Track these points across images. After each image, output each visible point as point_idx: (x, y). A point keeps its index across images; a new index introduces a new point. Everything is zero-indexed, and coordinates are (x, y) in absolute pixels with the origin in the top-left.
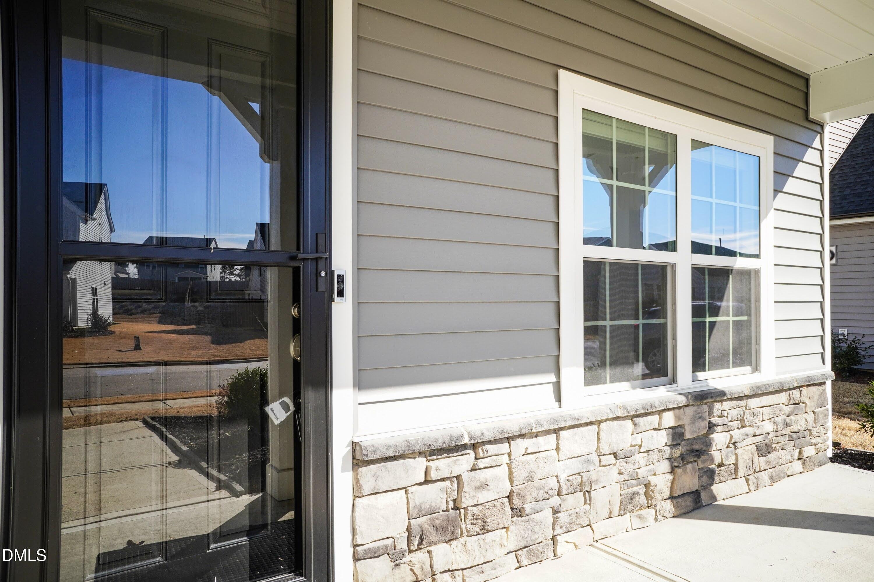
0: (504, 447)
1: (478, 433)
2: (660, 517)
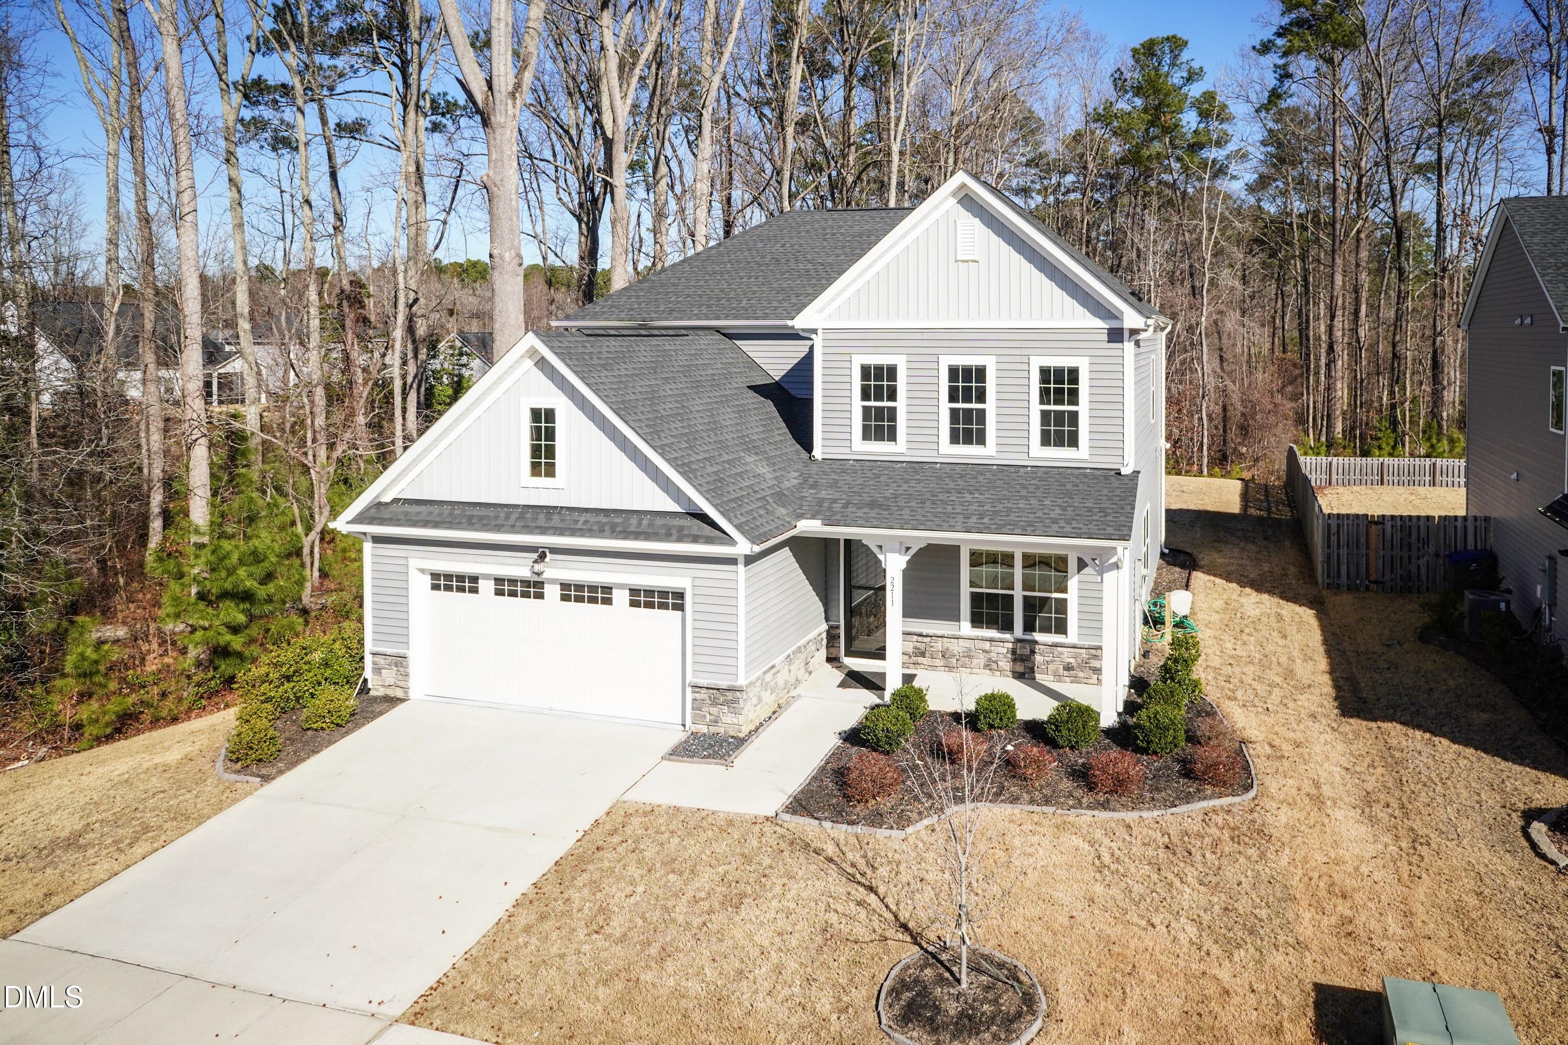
2: (1002, 675)
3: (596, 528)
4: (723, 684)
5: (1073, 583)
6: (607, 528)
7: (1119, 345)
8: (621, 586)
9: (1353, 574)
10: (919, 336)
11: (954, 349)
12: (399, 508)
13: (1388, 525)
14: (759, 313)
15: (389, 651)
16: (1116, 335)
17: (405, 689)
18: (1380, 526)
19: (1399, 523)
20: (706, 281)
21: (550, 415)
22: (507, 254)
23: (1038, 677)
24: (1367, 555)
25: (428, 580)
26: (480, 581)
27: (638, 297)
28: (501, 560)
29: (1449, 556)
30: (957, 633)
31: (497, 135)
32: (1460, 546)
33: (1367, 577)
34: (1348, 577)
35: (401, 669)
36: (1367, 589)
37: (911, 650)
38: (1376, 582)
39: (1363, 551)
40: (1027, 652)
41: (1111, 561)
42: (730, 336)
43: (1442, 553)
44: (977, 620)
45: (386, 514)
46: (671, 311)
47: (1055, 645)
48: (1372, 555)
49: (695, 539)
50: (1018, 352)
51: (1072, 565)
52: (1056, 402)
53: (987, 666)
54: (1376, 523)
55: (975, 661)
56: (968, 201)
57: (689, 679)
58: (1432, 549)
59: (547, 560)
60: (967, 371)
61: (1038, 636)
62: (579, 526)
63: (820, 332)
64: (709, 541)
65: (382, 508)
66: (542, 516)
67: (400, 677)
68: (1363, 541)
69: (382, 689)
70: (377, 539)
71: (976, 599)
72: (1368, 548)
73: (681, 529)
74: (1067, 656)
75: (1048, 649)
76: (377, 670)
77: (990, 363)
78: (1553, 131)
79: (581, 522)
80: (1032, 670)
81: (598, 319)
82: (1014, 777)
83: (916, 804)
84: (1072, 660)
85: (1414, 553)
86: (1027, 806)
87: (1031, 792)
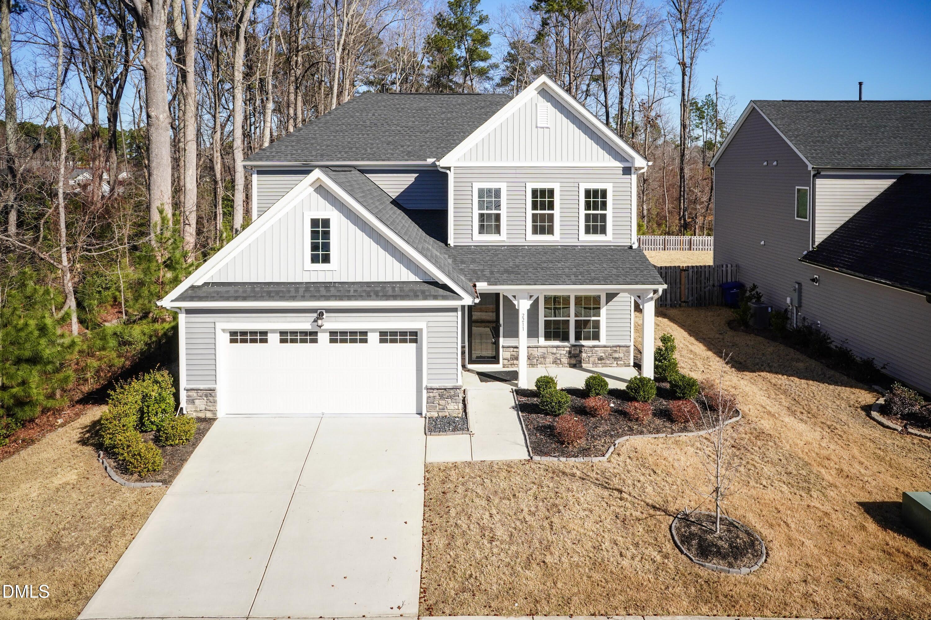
2: (563, 367)
3: (364, 294)
4: (449, 385)
5: (603, 311)
6: (372, 294)
7: (629, 176)
8: (373, 331)
9: (673, 299)
10: (514, 171)
11: (535, 179)
12: (210, 289)
13: (691, 271)
14: (384, 157)
15: (202, 387)
16: (627, 171)
17: (214, 412)
18: (686, 272)
19: (696, 270)
20: (335, 137)
21: (326, 223)
22: (161, 116)
23: (584, 366)
24: (680, 288)
25: (227, 336)
26: (269, 334)
27: (292, 146)
28: (289, 319)
29: (720, 286)
30: (537, 344)
31: (153, 34)
32: (724, 280)
33: (680, 300)
34: (671, 300)
35: (211, 398)
36: (680, 306)
37: (509, 357)
38: (684, 302)
39: (678, 286)
40: (577, 352)
41: (648, 297)
42: (363, 171)
43: (716, 285)
44: (548, 336)
45: (200, 293)
46: (322, 155)
47: (594, 347)
48: (683, 288)
49: (435, 298)
50: (572, 180)
51: (603, 299)
52: (594, 209)
53: (554, 362)
54: (685, 270)
55: (547, 360)
56: (544, 92)
57: (425, 384)
58: (711, 282)
59: (324, 317)
60: (543, 192)
61: (583, 342)
62: (352, 293)
63: (452, 169)
64: (444, 298)
65: (195, 290)
66: (322, 289)
67: (209, 404)
68: (678, 280)
69: (194, 414)
70: (189, 311)
71: (547, 324)
72: (680, 284)
73: (423, 292)
74: (600, 352)
75: (589, 349)
76: (191, 401)
77: (556, 187)
78: (685, 64)
79: (352, 291)
80: (580, 362)
81: (272, 160)
82: (631, 420)
83: (597, 441)
84: (603, 354)
85: (703, 285)
86: (650, 435)
87: (645, 427)
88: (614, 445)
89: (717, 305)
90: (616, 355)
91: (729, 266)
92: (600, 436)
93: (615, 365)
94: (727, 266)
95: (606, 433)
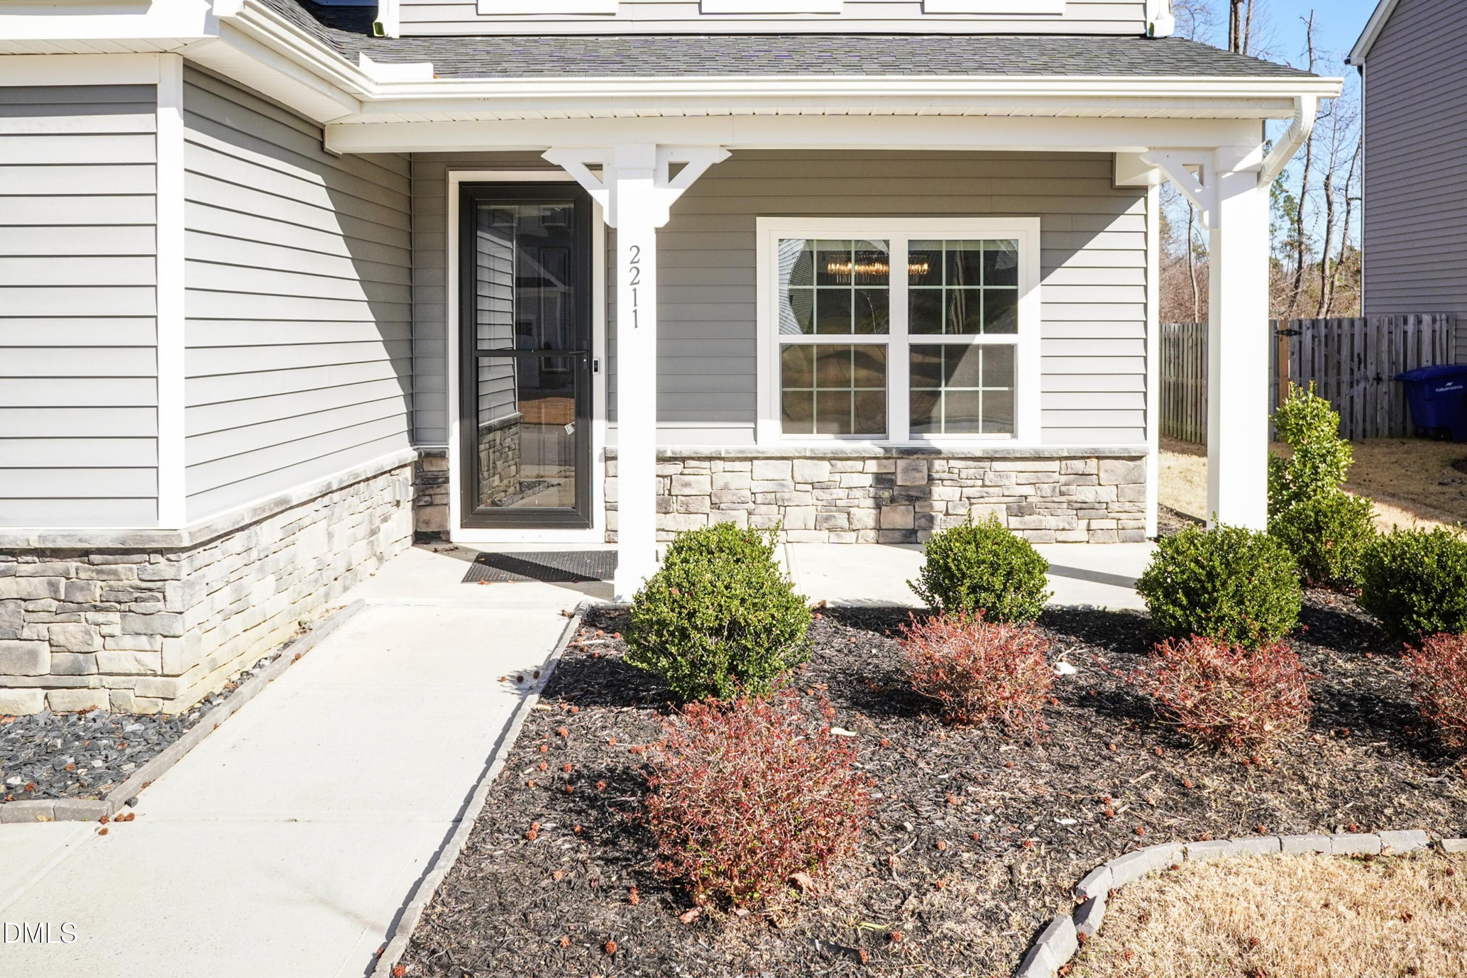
0: (706, 464)
1: (678, 451)
2: (860, 540)
5: (1030, 307)
13: (1308, 335)
18: (1295, 338)
19: (1323, 331)
29: (1398, 378)
30: (750, 446)
32: (1411, 361)
40: (915, 478)
43: (1385, 377)
44: (794, 414)
51: (1029, 261)
54: (1289, 333)
58: (1371, 371)
61: (945, 439)
71: (793, 360)
74: (1017, 480)
82: (1183, 746)
83: (953, 880)
84: (1028, 490)
85: (1346, 377)
86: (1318, 839)
87: (1277, 787)
88: (1080, 913)
89: (1391, 435)
90: (1086, 493)
91: (1427, 318)
92: (976, 843)
93: (1081, 534)
94: (1419, 322)
95: (1021, 818)
